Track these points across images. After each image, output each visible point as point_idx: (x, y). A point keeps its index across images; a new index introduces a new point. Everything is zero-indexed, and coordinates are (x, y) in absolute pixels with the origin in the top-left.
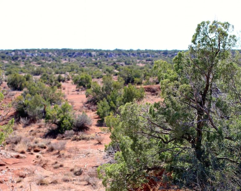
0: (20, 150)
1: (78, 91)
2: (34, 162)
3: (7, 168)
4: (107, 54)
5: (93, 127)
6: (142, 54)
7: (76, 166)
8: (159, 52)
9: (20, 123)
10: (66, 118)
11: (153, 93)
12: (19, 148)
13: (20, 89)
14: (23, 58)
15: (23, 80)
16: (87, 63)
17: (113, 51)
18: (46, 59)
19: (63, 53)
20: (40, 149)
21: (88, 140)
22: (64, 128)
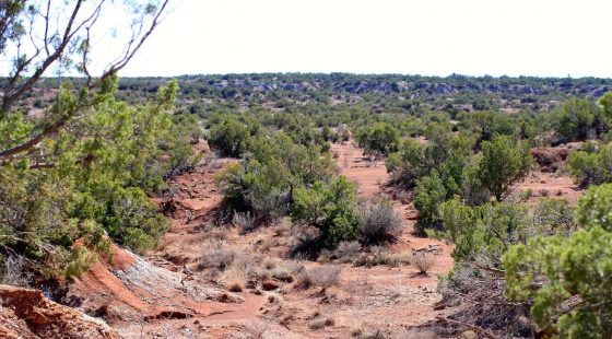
0: (230, 283)
1: (369, 159)
2: (263, 311)
3: (196, 322)
4: (433, 87)
5: (405, 237)
6: (511, 88)
7: (365, 324)
8: (551, 81)
9: (234, 226)
10: (343, 213)
11: (545, 167)
12: (227, 278)
13: (236, 155)
14: (246, 93)
15: (244, 133)
16: (387, 106)
17: (446, 79)
18: (296, 97)
19: (333, 84)
20: (279, 283)
21: (393, 266)
22: (336, 235)
